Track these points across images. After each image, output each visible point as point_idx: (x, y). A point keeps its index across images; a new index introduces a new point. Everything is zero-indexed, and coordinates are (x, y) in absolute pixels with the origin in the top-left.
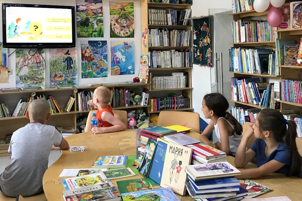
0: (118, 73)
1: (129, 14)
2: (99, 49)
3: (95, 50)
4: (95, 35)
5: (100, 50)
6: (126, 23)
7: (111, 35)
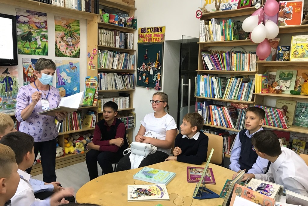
0: (63, 95)
1: (74, 32)
4: (38, 53)
6: (72, 41)
7: (56, 54)
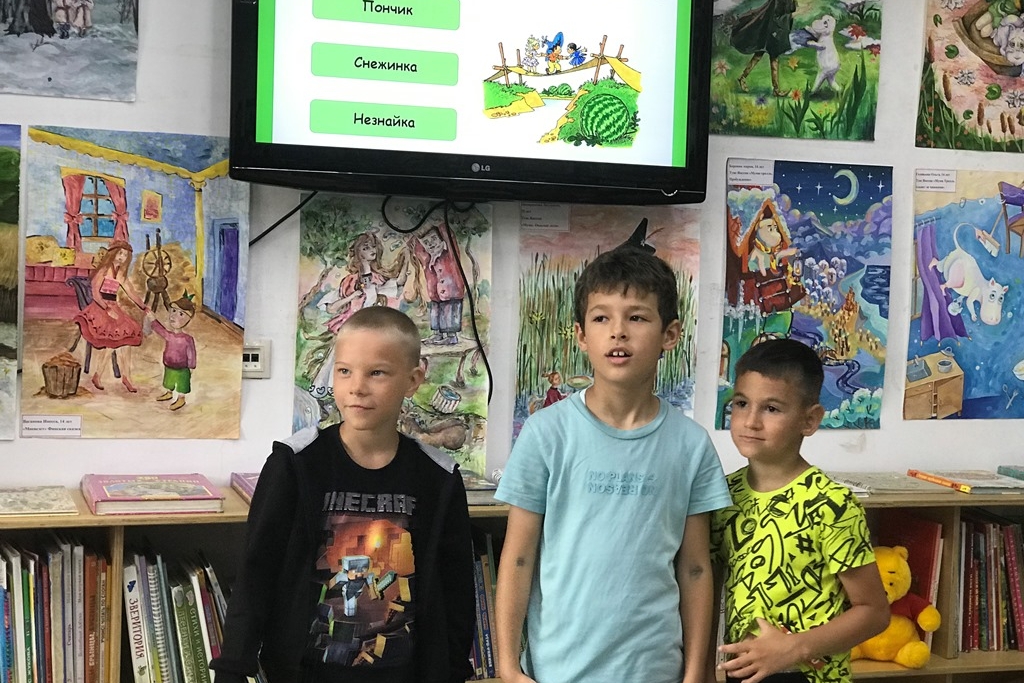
0: (949, 402)
2: (837, 227)
3: (813, 231)
4: (819, 122)
5: (844, 235)
7: (921, 129)
